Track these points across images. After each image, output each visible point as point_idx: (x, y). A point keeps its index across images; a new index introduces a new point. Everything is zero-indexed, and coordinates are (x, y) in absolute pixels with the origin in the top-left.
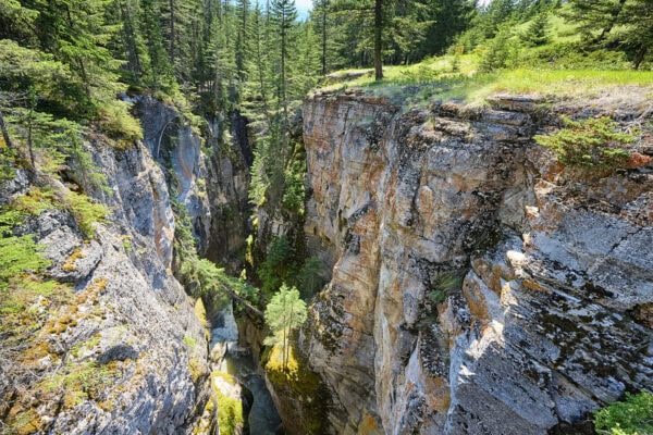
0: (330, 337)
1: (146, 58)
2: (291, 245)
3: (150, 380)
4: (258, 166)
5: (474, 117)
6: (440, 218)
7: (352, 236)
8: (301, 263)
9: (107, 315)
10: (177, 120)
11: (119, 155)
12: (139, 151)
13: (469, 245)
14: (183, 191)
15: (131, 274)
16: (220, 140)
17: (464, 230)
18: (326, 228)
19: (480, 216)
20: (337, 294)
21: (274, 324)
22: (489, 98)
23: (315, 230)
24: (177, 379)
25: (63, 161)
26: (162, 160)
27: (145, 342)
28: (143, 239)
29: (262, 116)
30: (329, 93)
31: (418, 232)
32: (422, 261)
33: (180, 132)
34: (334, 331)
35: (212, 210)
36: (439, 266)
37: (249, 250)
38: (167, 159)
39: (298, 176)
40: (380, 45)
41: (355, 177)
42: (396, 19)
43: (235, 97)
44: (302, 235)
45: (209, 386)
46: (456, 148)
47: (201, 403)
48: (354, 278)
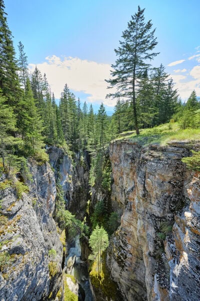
0: (120, 258)
1: (56, 134)
2: (105, 205)
3: (27, 266)
4: (92, 170)
5: (163, 150)
6: (157, 194)
7: (128, 202)
8: (109, 214)
9: (17, 232)
10: (63, 153)
11: (39, 167)
12: (46, 165)
13: (173, 208)
14: (63, 180)
15: (31, 214)
16: (79, 160)
17: (168, 200)
18: (120, 198)
19: (175, 193)
20: (123, 233)
21: (93, 247)
22: (169, 142)
23: (116, 199)
24: (41, 270)
25: (19, 170)
26: (56, 168)
27: (29, 247)
28: (42, 200)
29: (95, 150)
30: (118, 141)
31: (149, 201)
32: (152, 215)
33: (64, 157)
34: (122, 254)
35: (74, 188)
36: (161, 219)
37: (88, 207)
38: (58, 168)
39: (108, 174)
40: (137, 123)
41: (128, 174)
42: (142, 113)
43: (86, 144)
44: (110, 200)
45: (61, 281)
46: (157, 163)
47: (55, 291)
48: (130, 224)
